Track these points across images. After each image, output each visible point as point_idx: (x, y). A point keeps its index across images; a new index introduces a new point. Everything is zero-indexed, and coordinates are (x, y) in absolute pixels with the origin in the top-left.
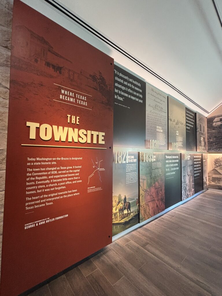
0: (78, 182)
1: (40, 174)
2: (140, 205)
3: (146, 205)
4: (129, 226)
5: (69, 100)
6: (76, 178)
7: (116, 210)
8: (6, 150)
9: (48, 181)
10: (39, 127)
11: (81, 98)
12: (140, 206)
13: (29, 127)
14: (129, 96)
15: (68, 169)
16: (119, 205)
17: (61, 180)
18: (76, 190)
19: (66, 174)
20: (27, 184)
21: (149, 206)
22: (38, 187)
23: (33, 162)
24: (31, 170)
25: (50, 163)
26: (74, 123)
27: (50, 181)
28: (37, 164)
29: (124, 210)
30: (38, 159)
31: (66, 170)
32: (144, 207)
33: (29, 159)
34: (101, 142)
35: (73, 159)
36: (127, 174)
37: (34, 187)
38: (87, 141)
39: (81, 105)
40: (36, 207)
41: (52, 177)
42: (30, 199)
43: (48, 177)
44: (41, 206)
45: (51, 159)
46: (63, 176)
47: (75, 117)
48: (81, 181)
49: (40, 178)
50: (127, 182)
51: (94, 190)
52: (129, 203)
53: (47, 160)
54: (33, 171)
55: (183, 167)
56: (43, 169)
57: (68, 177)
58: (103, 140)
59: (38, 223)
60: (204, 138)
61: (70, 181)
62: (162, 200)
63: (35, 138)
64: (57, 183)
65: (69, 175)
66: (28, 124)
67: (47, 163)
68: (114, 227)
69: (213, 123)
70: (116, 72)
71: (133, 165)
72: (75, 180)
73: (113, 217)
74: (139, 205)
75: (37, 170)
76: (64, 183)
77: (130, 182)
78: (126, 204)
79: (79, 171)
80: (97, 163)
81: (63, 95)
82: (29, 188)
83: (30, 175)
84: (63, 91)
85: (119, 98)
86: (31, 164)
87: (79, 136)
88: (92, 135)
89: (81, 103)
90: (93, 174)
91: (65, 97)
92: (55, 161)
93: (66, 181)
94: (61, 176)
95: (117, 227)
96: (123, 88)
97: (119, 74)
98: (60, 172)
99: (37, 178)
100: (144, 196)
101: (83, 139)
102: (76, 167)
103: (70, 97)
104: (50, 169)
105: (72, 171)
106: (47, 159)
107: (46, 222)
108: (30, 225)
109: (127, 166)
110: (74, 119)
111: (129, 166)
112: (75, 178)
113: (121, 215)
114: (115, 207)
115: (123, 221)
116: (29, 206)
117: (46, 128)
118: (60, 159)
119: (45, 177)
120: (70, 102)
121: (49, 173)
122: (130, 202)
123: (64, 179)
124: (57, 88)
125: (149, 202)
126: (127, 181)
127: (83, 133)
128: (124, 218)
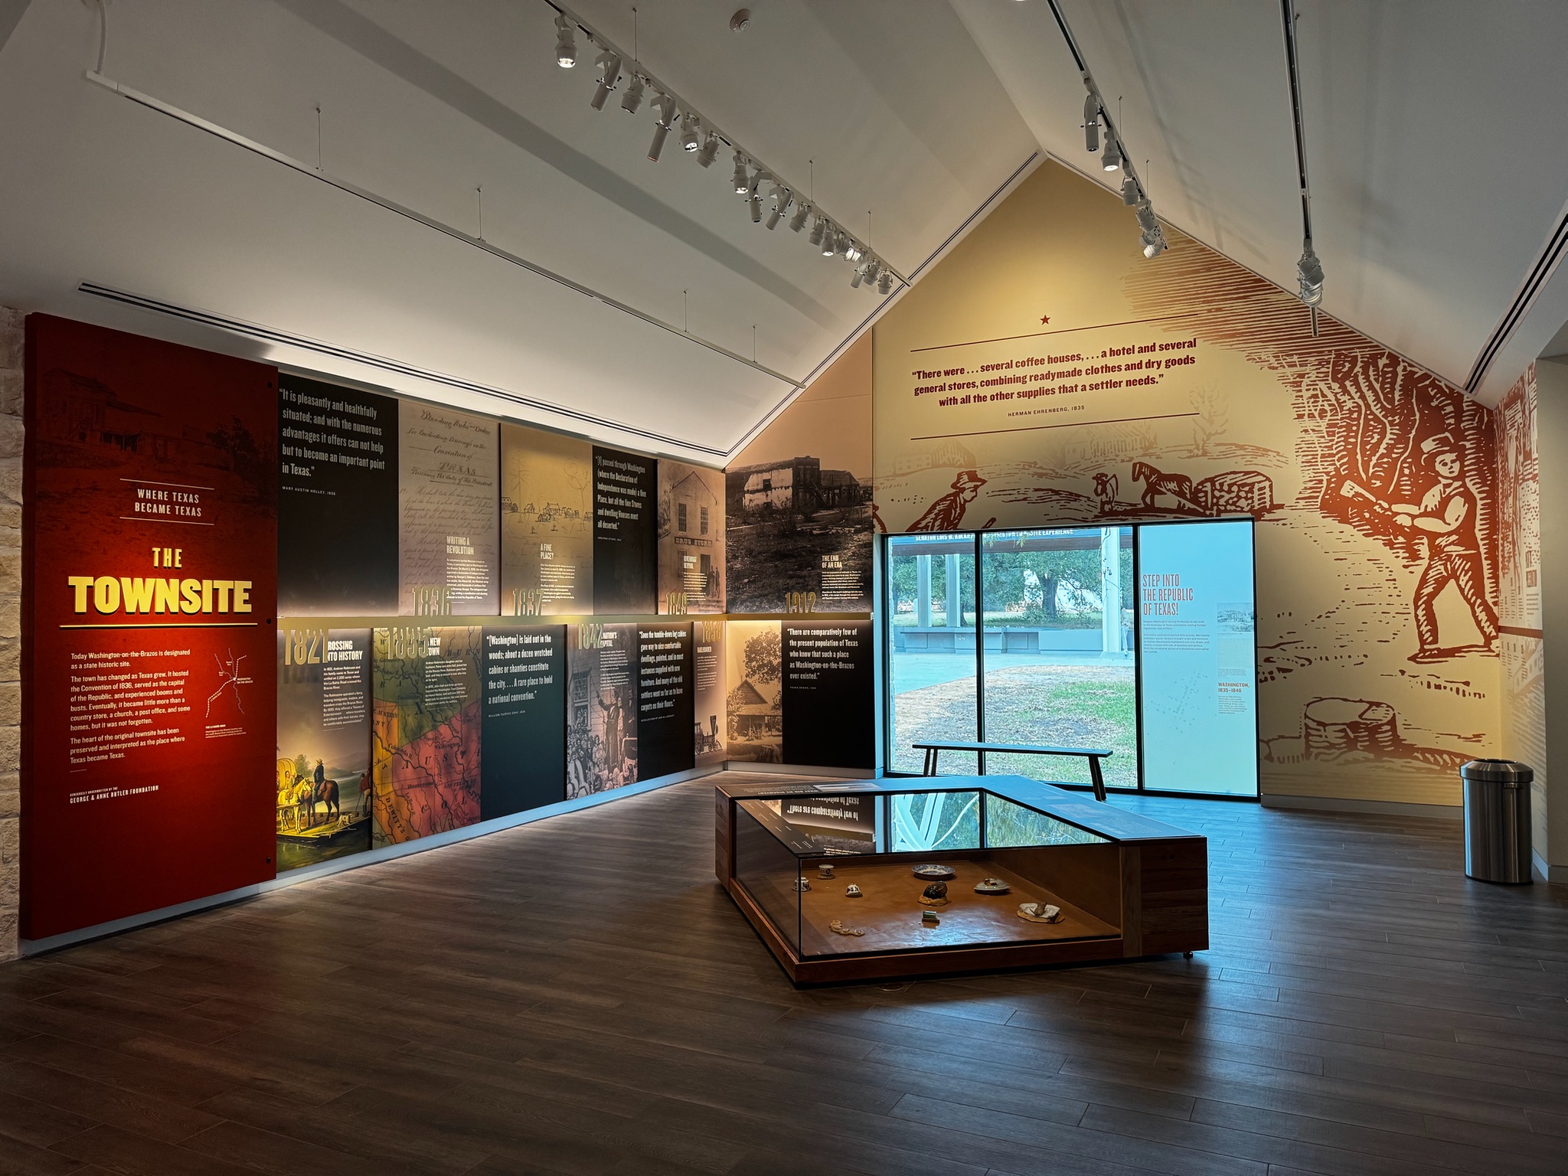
0: (181, 709)
1: (96, 688)
2: (374, 793)
3: (397, 796)
4: (333, 852)
5: (155, 510)
6: (177, 701)
7: (289, 798)
8: (19, 640)
9: (112, 705)
10: (92, 585)
11: (185, 500)
12: (374, 798)
13: (74, 586)
14: (334, 458)
15: (155, 677)
16: (298, 786)
17: (141, 704)
18: (176, 731)
19: (151, 689)
20: (73, 709)
21: (409, 802)
22: (92, 717)
23: (82, 662)
24: (79, 680)
25: (116, 665)
26: (170, 565)
27: (117, 705)
28: (91, 666)
29: (314, 804)
30: (91, 656)
31: (153, 680)
32: (388, 800)
33: (74, 656)
34: (240, 607)
35: (167, 653)
36: (326, 698)
37: (85, 717)
38: (201, 608)
39: (186, 518)
40: (90, 759)
41: (122, 696)
42: (79, 741)
43: (113, 696)
44: (99, 758)
45: (117, 655)
46: (146, 694)
47: (170, 550)
48: (188, 709)
49: (95, 698)
50: (326, 722)
51: (223, 734)
52: (334, 783)
53: (110, 658)
54: (82, 683)
55: (575, 676)
56: (102, 679)
57: (156, 698)
58: (245, 602)
59: (95, 795)
60: (705, 560)
61: (160, 706)
62: (467, 786)
63: (85, 611)
64: (134, 709)
65: (160, 693)
66: (72, 580)
67: (110, 665)
68: (284, 847)
69: (745, 492)
70: (285, 393)
71: (350, 670)
72: (173, 705)
73: (280, 818)
74: (371, 794)
75: (90, 679)
76: (147, 712)
77: (338, 721)
78: (323, 785)
79: (182, 683)
80: (229, 663)
81: (141, 501)
82: (76, 718)
83: (77, 689)
84: (141, 494)
85: (297, 470)
86: (78, 666)
87: (182, 597)
88: (215, 592)
89: (185, 512)
90: (218, 693)
91: (145, 506)
92: (126, 659)
93: (152, 707)
94: (142, 694)
95: (294, 848)
96: (312, 437)
97: (297, 398)
98: (139, 685)
99: (90, 697)
100: (390, 766)
101: (191, 603)
102: (175, 674)
103: (158, 502)
104: (116, 678)
105: (165, 684)
106: (110, 656)
107: (110, 795)
108: (79, 796)
109: (327, 672)
110: (170, 557)
111: (334, 674)
112: (173, 700)
113: (306, 815)
114: (287, 791)
115: (311, 833)
116: (76, 756)
117: (107, 586)
118: (137, 655)
119: (107, 697)
120: (158, 515)
121: (115, 687)
122: (337, 781)
123: (147, 703)
124: (129, 487)
125: (410, 787)
126: (326, 717)
127: (191, 588)
128: (316, 825)
